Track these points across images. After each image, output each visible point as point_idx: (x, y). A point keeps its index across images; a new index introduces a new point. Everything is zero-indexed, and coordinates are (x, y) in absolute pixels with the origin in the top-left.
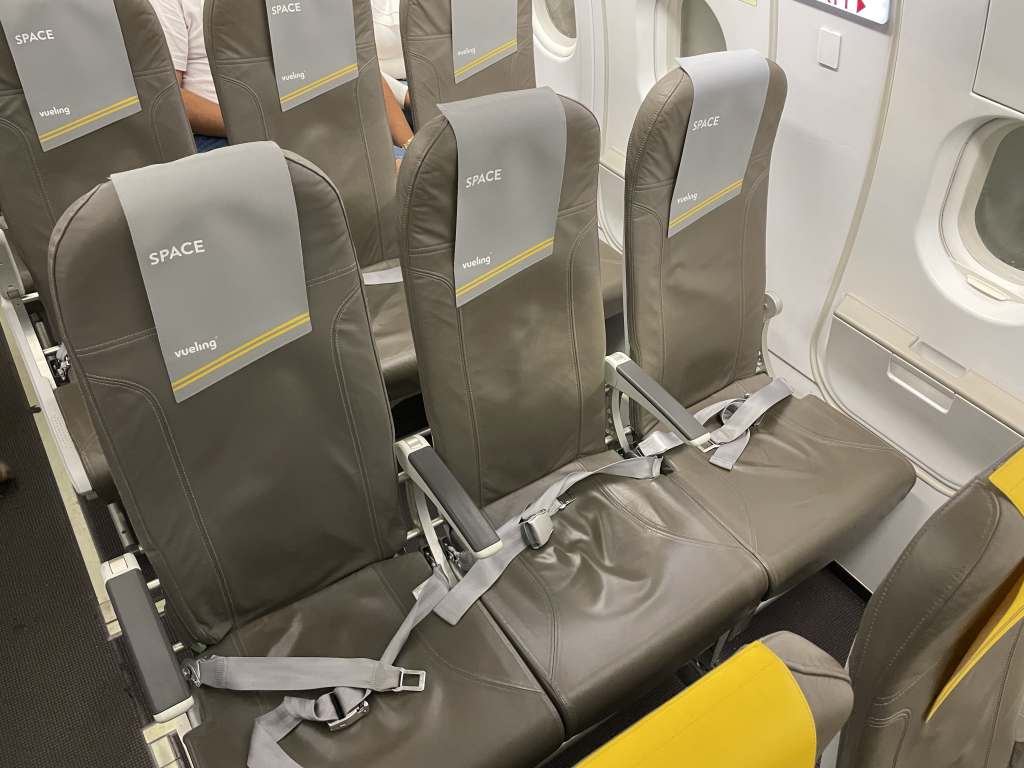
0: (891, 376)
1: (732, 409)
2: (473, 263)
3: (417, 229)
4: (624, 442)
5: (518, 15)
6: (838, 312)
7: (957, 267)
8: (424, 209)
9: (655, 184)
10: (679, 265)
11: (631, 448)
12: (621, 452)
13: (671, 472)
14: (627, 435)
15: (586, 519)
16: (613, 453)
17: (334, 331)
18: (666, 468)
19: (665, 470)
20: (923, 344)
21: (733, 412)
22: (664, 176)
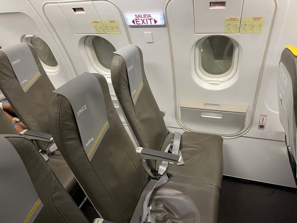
0: (203, 116)
1: (171, 147)
2: (89, 143)
3: (65, 140)
4: (152, 175)
5: (37, 64)
6: (181, 106)
7: (204, 81)
8: (66, 131)
9: (125, 92)
10: (140, 113)
11: (155, 176)
12: (153, 178)
13: (171, 175)
14: (150, 172)
15: (161, 207)
16: (152, 180)
17: (52, 199)
18: (169, 175)
19: (169, 176)
20: (206, 104)
21: (172, 148)
22: (126, 88)
